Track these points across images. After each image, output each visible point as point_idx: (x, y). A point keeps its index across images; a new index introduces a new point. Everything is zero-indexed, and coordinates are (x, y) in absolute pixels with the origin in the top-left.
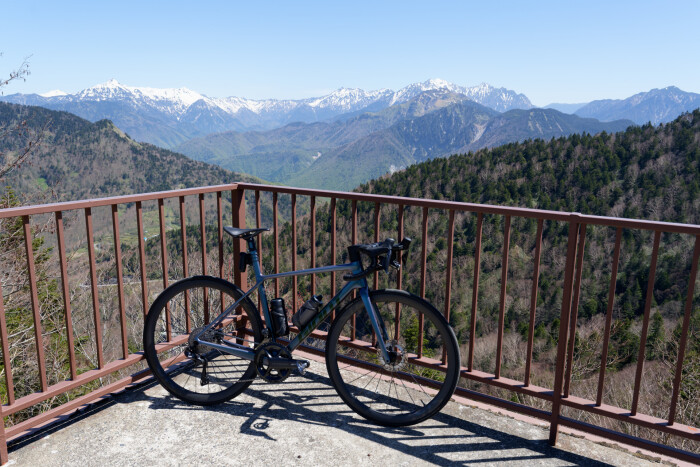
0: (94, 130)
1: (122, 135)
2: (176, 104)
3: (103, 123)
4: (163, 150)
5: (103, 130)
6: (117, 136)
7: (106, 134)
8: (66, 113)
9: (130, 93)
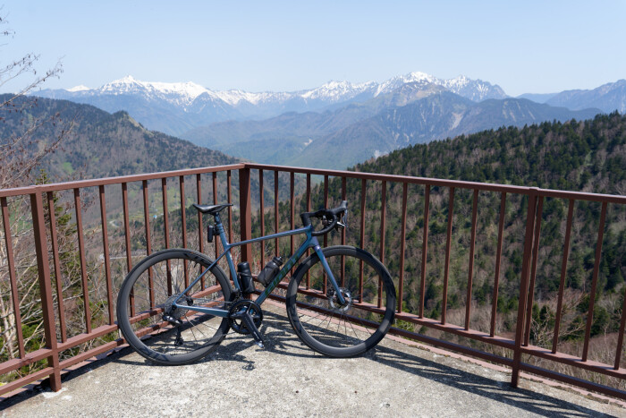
0: (112, 120)
1: (136, 125)
2: (184, 96)
3: (120, 114)
4: (172, 138)
5: (120, 121)
6: (132, 125)
7: (123, 124)
8: (88, 106)
9: (144, 88)
